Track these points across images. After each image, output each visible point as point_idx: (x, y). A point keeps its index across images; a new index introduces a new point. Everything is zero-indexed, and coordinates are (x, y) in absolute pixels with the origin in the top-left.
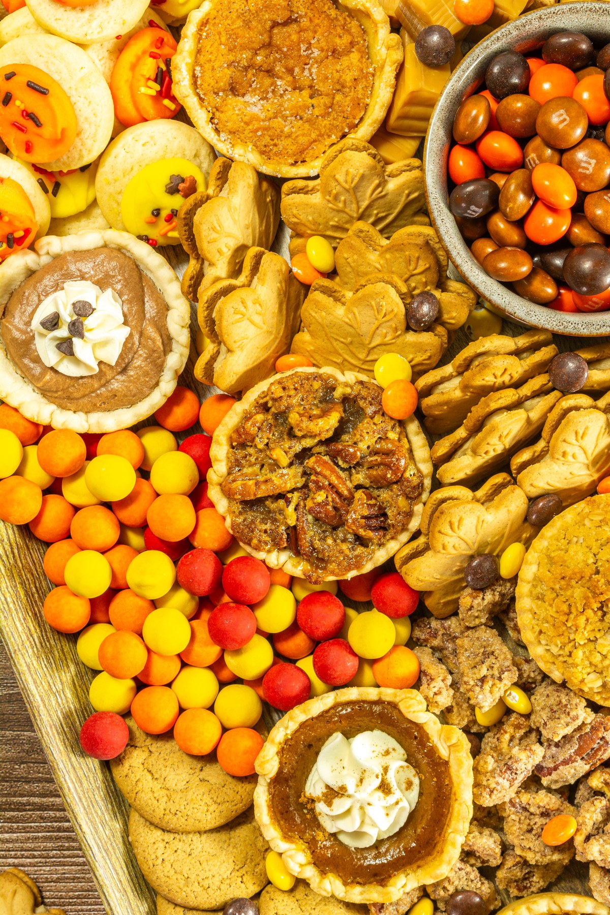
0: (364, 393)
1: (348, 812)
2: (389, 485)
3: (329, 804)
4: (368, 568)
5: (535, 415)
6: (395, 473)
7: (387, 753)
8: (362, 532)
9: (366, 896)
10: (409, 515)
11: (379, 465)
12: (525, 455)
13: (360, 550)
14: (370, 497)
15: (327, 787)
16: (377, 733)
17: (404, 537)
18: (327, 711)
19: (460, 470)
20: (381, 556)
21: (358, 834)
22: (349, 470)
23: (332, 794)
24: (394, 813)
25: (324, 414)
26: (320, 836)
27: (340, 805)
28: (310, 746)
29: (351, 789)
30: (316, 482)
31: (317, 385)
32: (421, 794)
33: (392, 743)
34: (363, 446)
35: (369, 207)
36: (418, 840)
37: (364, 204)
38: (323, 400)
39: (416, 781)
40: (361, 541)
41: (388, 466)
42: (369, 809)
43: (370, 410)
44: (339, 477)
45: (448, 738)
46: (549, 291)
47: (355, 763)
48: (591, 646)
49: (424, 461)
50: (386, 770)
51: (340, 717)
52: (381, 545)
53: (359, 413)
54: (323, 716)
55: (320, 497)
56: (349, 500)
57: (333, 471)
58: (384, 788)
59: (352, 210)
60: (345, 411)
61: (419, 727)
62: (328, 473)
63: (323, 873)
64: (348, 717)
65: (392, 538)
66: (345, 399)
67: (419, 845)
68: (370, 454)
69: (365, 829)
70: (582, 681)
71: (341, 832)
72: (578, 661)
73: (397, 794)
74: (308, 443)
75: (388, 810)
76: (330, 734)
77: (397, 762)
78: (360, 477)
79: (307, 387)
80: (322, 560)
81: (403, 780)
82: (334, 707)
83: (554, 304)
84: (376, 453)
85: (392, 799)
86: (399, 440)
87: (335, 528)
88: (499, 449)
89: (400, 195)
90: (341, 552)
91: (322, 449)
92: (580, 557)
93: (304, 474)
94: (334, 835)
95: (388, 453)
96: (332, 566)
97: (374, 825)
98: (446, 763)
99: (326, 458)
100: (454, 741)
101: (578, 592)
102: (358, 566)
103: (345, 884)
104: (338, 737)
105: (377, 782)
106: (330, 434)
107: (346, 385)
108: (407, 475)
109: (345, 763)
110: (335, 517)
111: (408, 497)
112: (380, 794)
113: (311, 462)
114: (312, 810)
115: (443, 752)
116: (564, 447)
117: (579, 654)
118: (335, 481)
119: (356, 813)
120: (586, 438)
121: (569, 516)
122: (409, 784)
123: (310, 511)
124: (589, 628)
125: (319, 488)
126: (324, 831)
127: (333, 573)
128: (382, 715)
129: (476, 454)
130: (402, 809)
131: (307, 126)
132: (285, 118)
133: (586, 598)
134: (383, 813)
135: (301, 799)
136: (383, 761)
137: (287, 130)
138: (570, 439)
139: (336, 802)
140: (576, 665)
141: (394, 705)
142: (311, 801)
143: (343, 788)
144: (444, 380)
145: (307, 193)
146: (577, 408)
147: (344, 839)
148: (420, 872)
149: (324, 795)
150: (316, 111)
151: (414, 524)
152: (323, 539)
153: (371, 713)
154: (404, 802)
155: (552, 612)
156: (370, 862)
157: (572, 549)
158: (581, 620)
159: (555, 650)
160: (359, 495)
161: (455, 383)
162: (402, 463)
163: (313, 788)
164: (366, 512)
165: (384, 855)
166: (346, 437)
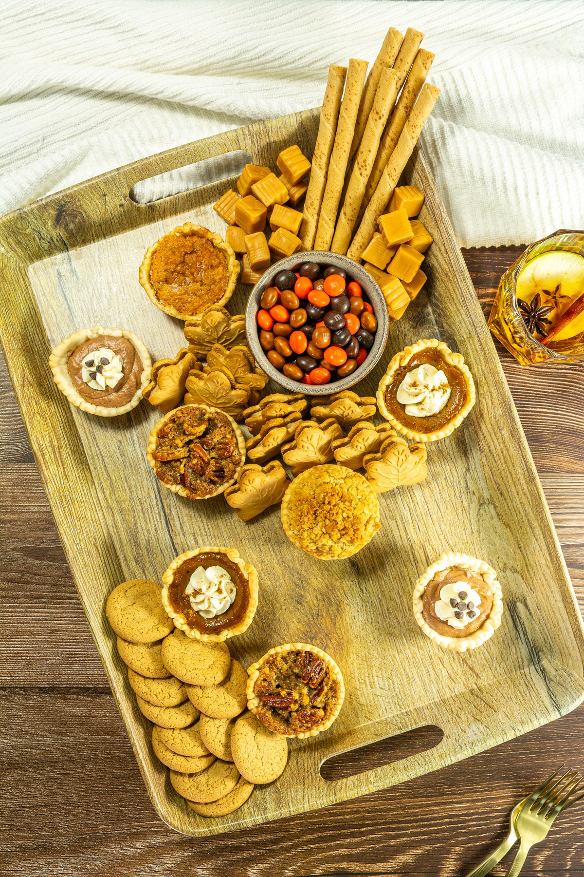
0: (217, 417)
1: (203, 601)
2: (226, 458)
3: (195, 597)
4: (215, 494)
5: (291, 430)
6: (228, 453)
7: (222, 576)
8: (212, 478)
9: (210, 639)
10: (234, 472)
11: (222, 449)
12: (287, 447)
13: (211, 486)
14: (217, 463)
15: (195, 590)
16: (218, 567)
17: (232, 482)
18: (196, 557)
19: (258, 453)
20: (220, 490)
21: (207, 612)
22: (209, 450)
23: (197, 593)
24: (223, 602)
25: (199, 425)
26: (191, 612)
27: (199, 598)
28: (188, 572)
29: (204, 591)
30: (193, 455)
31: (197, 412)
32: (237, 595)
33: (224, 572)
34: (215, 440)
35: (222, 335)
36: (234, 616)
37: (220, 333)
38: (200, 419)
39: (235, 589)
40: (213, 482)
41: (225, 450)
42: (212, 600)
43: (219, 425)
44: (204, 453)
45: (248, 570)
46: (299, 374)
47: (207, 579)
48: (311, 530)
49: (242, 449)
50: (220, 583)
51: (202, 559)
52: (221, 485)
53: (215, 426)
54: (194, 559)
55: (195, 461)
56: (208, 463)
57: (201, 450)
58: (219, 591)
59: (215, 335)
60: (209, 425)
61: (236, 565)
62: (199, 451)
63: (192, 628)
64: (205, 559)
65: (227, 482)
66: (209, 419)
67: (234, 618)
68: (218, 444)
69: (210, 609)
70: (307, 546)
71: (201, 611)
72: (305, 537)
73: (225, 594)
74: (191, 437)
75: (221, 600)
76: (197, 568)
77: (226, 580)
78: (213, 454)
79: (193, 413)
80: (195, 490)
81: (229, 589)
82: (199, 555)
83: (302, 381)
84: (221, 444)
85: (222, 596)
86: (232, 438)
87: (201, 476)
88: (275, 444)
89: (236, 330)
90: (203, 486)
91: (197, 441)
92: (308, 492)
93: (189, 451)
94: (198, 612)
95: (226, 444)
96: (199, 492)
97: (214, 608)
98: (248, 581)
99: (199, 445)
100: (250, 571)
101: (305, 507)
102: (210, 493)
103: (201, 634)
104: (200, 568)
105: (216, 588)
106: (201, 434)
107: (210, 413)
108: (234, 454)
109: (203, 580)
110: (201, 470)
111: (234, 464)
112: (217, 593)
113: (192, 446)
114: (188, 601)
115: (246, 576)
116: (302, 443)
117: (305, 534)
118: (201, 454)
119: (206, 602)
120: (312, 440)
121: (306, 473)
122: (232, 591)
123: (191, 467)
124: (309, 522)
125: (195, 458)
126: (193, 610)
127: (199, 495)
128: (220, 559)
129: (264, 446)
130: (227, 601)
131: (198, 298)
132: (189, 295)
133: (308, 509)
134: (218, 602)
135: (183, 595)
136: (220, 579)
137: (189, 300)
138: (305, 440)
139: (198, 596)
140: (304, 539)
141: (225, 555)
142: (188, 596)
143: (200, 590)
144: (255, 412)
145: (195, 326)
146: (308, 427)
147: (202, 614)
148: (234, 630)
149: (193, 593)
150: (203, 292)
151: (236, 476)
152: (196, 480)
153: (215, 558)
154: (228, 598)
155: (294, 515)
156: (213, 624)
157: (305, 488)
158: (306, 519)
159: (296, 532)
160: (212, 461)
161: (260, 413)
162: (232, 448)
163: (189, 590)
164: (214, 469)
165: (219, 622)
166: (208, 436)
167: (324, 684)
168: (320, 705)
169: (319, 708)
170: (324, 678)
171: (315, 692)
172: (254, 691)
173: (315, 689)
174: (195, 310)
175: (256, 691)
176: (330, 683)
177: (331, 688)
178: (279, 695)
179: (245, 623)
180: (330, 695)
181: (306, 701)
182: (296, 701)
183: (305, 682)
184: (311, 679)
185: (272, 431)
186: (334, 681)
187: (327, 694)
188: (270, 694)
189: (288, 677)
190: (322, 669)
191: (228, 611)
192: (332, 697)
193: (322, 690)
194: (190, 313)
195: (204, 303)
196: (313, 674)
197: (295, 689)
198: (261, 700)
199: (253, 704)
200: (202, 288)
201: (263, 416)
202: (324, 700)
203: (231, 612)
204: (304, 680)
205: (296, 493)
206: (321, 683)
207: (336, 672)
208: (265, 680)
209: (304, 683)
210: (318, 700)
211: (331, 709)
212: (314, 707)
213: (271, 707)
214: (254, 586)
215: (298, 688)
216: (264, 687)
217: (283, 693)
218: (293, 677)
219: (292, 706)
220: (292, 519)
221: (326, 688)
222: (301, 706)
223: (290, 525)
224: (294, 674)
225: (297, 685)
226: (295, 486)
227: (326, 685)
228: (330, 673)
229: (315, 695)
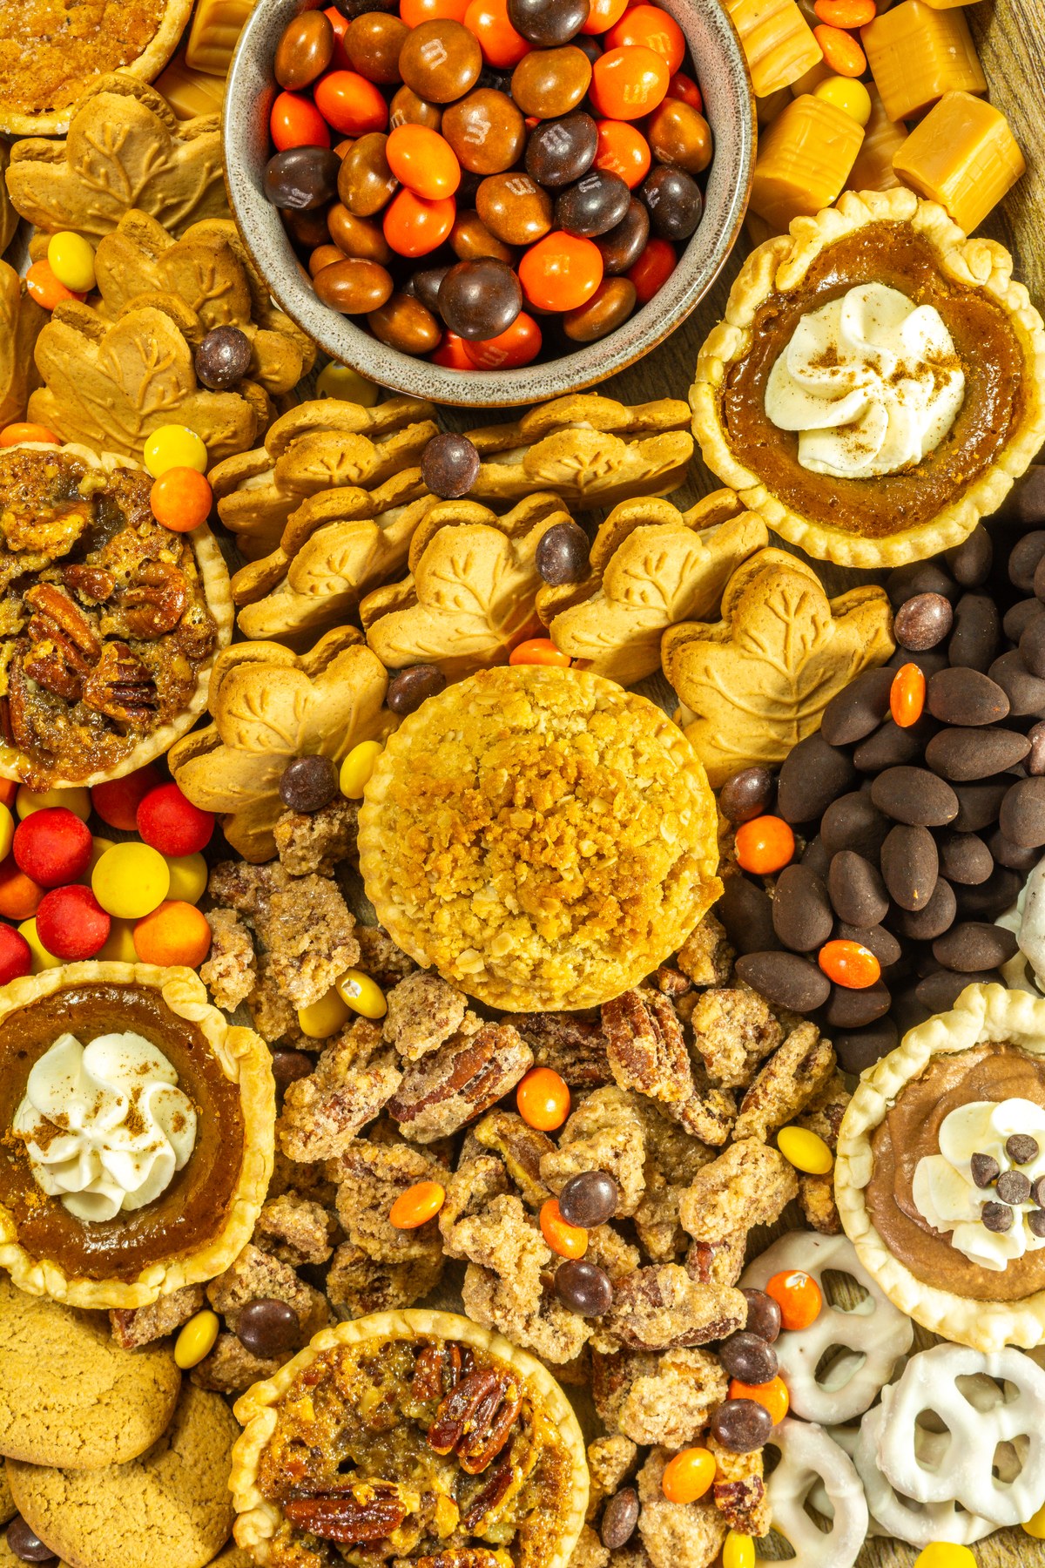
0: (125, 486)
1: (74, 1161)
2: (159, 636)
3: (44, 1145)
4: (123, 769)
5: (394, 533)
6: (166, 616)
7: (145, 1069)
8: (110, 709)
9: (99, 1297)
10: (192, 686)
11: (144, 602)
12: (381, 598)
13: (109, 739)
14: (125, 653)
15: (44, 1119)
16: (130, 1037)
17: (183, 722)
18: (50, 998)
19: (273, 616)
20: (145, 752)
21: (91, 1198)
22: (96, 609)
23: (52, 1129)
24: (149, 1164)
25: (59, 516)
26: (32, 1199)
27: (62, 1149)
28: (22, 1055)
29: (75, 1122)
30: (39, 626)
31: (52, 470)
32: (198, 1139)
33: (152, 1053)
34: (118, 571)
35: (147, 187)
36: (187, 1214)
37: (140, 182)
38: (63, 496)
39: (191, 1118)
40: (115, 726)
41: (156, 606)
42: (107, 1159)
43: (133, 516)
44: (77, 619)
45: (235, 1046)
46: (424, 333)
47: (88, 1080)
48: (463, 904)
49: (220, 601)
50: (137, 1094)
51: (70, 1007)
52: (145, 734)
53: (118, 520)
54: (42, 1005)
55: (44, 649)
56: (93, 657)
57: (68, 610)
58: (133, 1123)
59: (120, 190)
60: (96, 515)
61: (194, 1027)
62: (58, 612)
63: (35, 1259)
64: (82, 1008)
65: (164, 723)
66: (98, 497)
67: (189, 1220)
68: (131, 586)
69: (103, 1189)
70: (452, 962)
71: (68, 1194)
72: (443, 928)
73: (153, 1133)
74: (31, 563)
75: (139, 1157)
76: (54, 1037)
77: (160, 1082)
78: (114, 622)
79: (34, 474)
80: (49, 754)
81: (169, 1115)
82: (61, 991)
83: (435, 355)
84: (141, 584)
85: (144, 1141)
86: (180, 565)
87: (71, 703)
88: (340, 587)
89: (197, 169)
90: (78, 741)
91: (54, 574)
92: (453, 762)
93: (25, 613)
94: (58, 1199)
95: (159, 584)
96: (65, 764)
97: (115, 1183)
98: (237, 1087)
99: (60, 589)
100: (243, 1050)
101: (443, 817)
102: (105, 765)
103: (69, 1277)
104: (67, 1041)
105: (121, 1113)
106: (65, 549)
107: (100, 473)
108: (188, 620)
109: (75, 1083)
110: (67, 684)
111: (188, 658)
112: (126, 1132)
113: (32, 593)
114: (24, 1158)
115: (229, 1069)
116: (435, 585)
117: (444, 917)
118: (67, 621)
119: (85, 1164)
120: (472, 572)
121: (450, 697)
122: (180, 1122)
123: (31, 672)
124: (458, 874)
125: (44, 636)
126: (40, 1192)
127: (64, 774)
128: (135, 1008)
129: (297, 591)
130: (163, 1159)
131: (57, 52)
132: (23, 38)
133: (454, 825)
134: (130, 1163)
135: (6, 1140)
136: (135, 1081)
137: (24, 57)
138: (446, 571)
139: (56, 1142)
140: (441, 936)
141: (155, 993)
142: (21, 1142)
143: (63, 1118)
144: (252, 472)
145: (50, 160)
146: (455, 522)
147: (72, 1206)
148: (188, 1263)
149: (39, 1132)
150: (74, 30)
151: (199, 702)
152: (52, 720)
153: (119, 1004)
154: (166, 1150)
155: (404, 848)
156: (111, 1244)
157: (445, 748)
158: (445, 862)
159: (411, 911)
160: (109, 649)
161: (268, 478)
162: (179, 601)
163: (25, 1122)
164: (115, 677)
165: (134, 1235)
166: (93, 557)
167: (514, 1459)
168: (500, 1536)
169: (494, 1547)
170: (512, 1438)
171: (480, 1489)
172: (257, 1483)
173: (481, 1478)
174: (47, 93)
175: (267, 1484)
176: (534, 1457)
177: (539, 1475)
178: (347, 1496)
179: (227, 1238)
180: (534, 1499)
181: (447, 1520)
182: (409, 1522)
183: (444, 1452)
184: (464, 1441)
185: (320, 534)
186: (549, 1450)
187: (522, 1494)
188: (318, 1495)
189: (382, 1432)
190: (504, 1406)
191: (166, 1194)
192: (543, 1505)
193: (504, 1480)
194: (28, 107)
195: (80, 68)
196: (470, 1424)
197: (407, 1475)
198: (284, 1514)
199: (256, 1529)
200: (71, 13)
201: (282, 482)
202: (511, 1517)
203: (178, 1200)
204: (438, 1443)
205: (412, 768)
206: (502, 1456)
207: (557, 1416)
208: (298, 1443)
209: (438, 1457)
210: (492, 1516)
211: (537, 1549)
212: (475, 1542)
213: (320, 1539)
214: (257, 1107)
215: (418, 1472)
216: (295, 1468)
217: (363, 1492)
218: (401, 1432)
219: (396, 1536)
220: (397, 862)
221: (519, 1474)
222: (429, 1537)
223: (392, 883)
224: (405, 1421)
225: (414, 1463)
226: (408, 741)
227: (522, 1463)
228: (537, 1421)
229: (480, 1500)
